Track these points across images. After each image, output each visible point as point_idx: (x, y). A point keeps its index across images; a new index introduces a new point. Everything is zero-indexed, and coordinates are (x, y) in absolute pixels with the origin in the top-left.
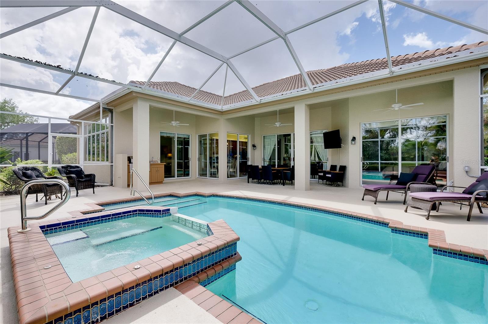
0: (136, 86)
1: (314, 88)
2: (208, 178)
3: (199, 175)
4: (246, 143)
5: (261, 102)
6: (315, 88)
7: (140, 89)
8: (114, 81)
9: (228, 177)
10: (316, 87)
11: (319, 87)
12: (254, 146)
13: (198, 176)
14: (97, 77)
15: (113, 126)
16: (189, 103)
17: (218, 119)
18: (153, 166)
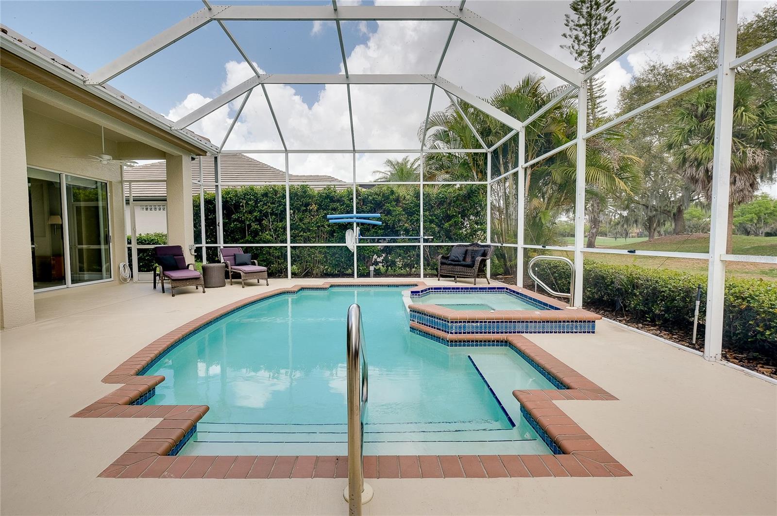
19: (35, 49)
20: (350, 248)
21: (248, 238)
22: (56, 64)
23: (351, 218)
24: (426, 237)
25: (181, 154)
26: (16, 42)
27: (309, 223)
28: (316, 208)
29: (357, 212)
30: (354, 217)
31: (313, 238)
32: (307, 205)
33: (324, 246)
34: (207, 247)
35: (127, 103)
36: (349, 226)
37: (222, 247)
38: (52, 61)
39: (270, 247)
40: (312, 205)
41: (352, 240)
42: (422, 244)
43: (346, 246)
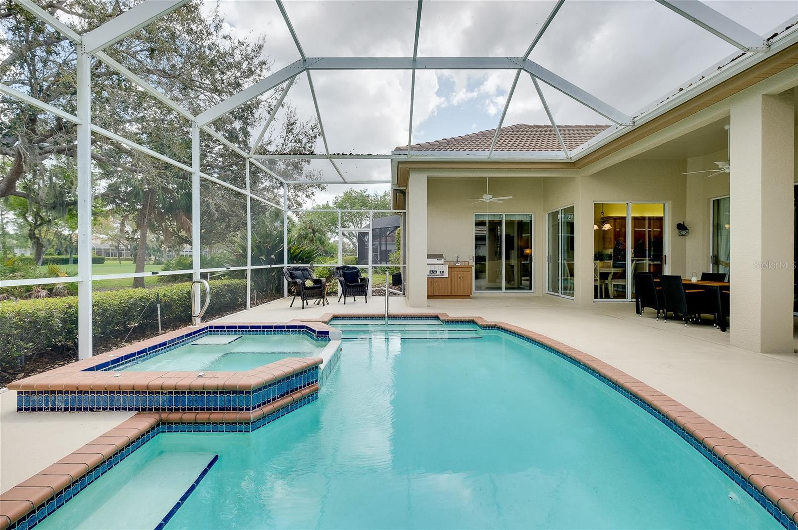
0: (399, 154)
1: (768, 40)
2: (561, 295)
3: (551, 289)
4: (660, 220)
5: (634, 122)
6: (772, 37)
7: (405, 157)
8: (370, 154)
9: (596, 297)
10: (776, 35)
11: (787, 29)
12: (682, 227)
13: (547, 291)
14: (351, 154)
15: (405, 213)
16: (490, 160)
17: (571, 180)
18: (454, 270)
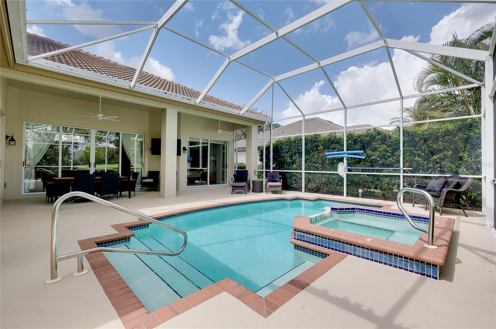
19: (176, 96)
20: (341, 174)
21: (286, 167)
22: (184, 99)
23: (343, 154)
24: (405, 169)
25: (251, 125)
26: (170, 96)
27: (317, 158)
28: (322, 148)
29: (347, 150)
30: (345, 153)
31: (321, 167)
32: (317, 146)
33: (328, 173)
34: (266, 171)
35: (216, 107)
36: (341, 160)
37: (272, 172)
38: (182, 99)
39: (296, 173)
40: (319, 146)
41: (342, 170)
42: (401, 174)
43: (338, 174)
